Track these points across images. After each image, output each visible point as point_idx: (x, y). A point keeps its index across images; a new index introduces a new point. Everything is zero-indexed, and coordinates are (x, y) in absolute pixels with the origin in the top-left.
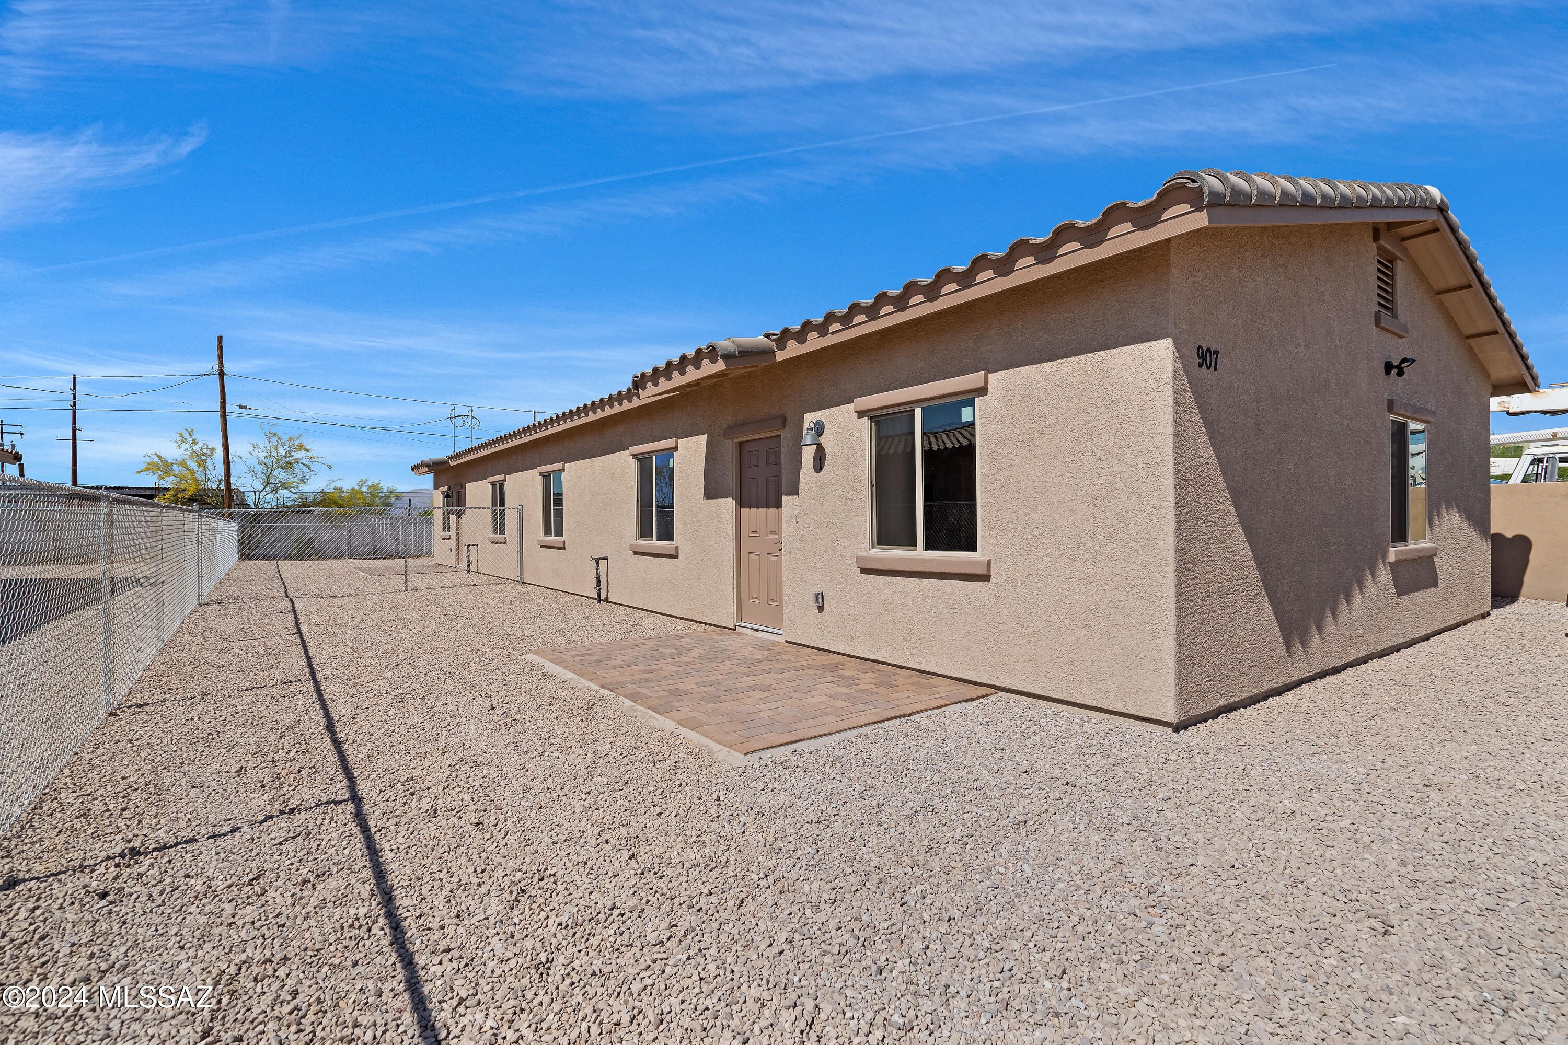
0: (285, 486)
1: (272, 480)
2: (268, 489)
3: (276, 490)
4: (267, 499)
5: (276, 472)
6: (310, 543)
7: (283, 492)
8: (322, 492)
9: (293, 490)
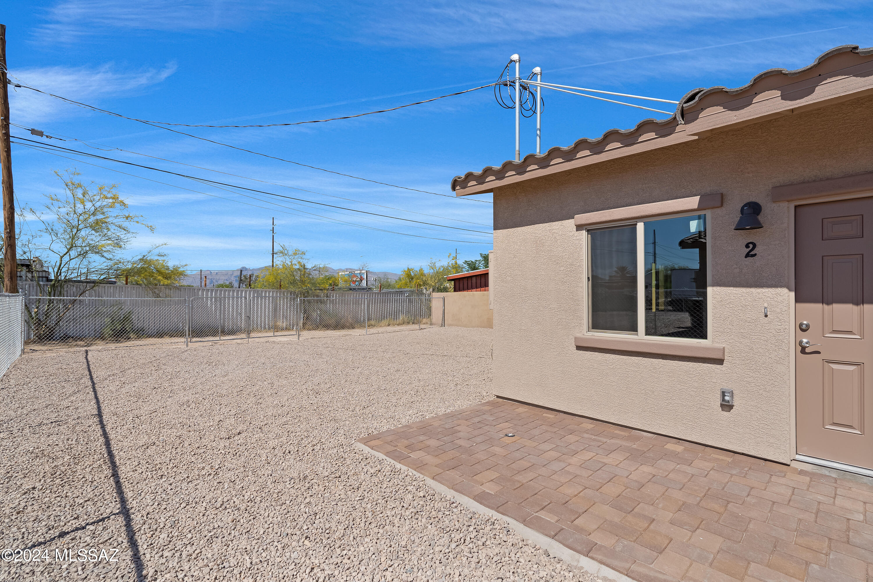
0: (96, 250)
1: (79, 243)
2: (73, 253)
3: (83, 255)
4: (72, 264)
5: (83, 233)
6: (126, 318)
7: (93, 257)
8: (142, 260)
9: (105, 254)
